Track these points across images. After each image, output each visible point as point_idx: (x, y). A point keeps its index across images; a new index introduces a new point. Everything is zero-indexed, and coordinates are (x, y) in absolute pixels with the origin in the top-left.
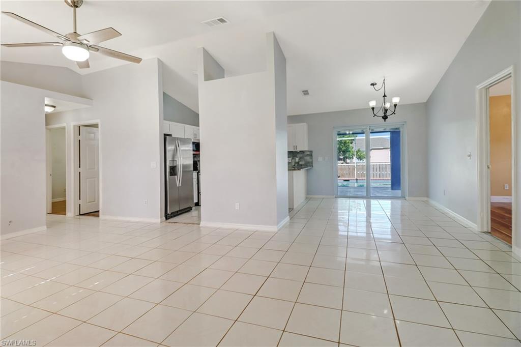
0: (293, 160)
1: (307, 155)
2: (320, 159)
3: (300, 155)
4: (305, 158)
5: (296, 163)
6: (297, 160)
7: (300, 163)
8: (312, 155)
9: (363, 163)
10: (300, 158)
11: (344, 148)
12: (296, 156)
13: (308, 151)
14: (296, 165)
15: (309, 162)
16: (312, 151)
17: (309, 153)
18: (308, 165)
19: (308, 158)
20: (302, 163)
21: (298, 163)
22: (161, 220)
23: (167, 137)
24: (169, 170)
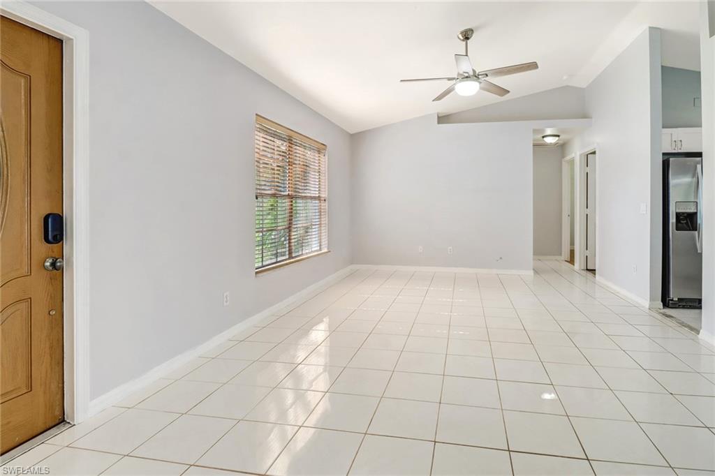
22: (650, 305)
23: (671, 159)
24: (674, 220)
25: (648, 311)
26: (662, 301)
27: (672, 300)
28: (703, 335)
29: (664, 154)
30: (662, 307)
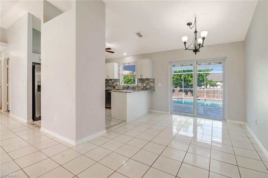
0: (142, 85)
1: (151, 82)
2: (160, 85)
3: (146, 82)
4: (150, 83)
5: (144, 87)
6: (145, 85)
7: (147, 87)
8: (154, 82)
9: (214, 89)
10: (147, 84)
11: (201, 79)
12: (144, 82)
13: (152, 79)
14: (144, 88)
15: (152, 87)
16: (154, 79)
17: (152, 80)
18: (152, 89)
19: (152, 84)
20: (148, 87)
21: (145, 87)
22: (27, 121)
23: (36, 65)
24: (37, 88)
25: (26, 124)
26: (32, 119)
27: (37, 118)
28: (42, 129)
29: (33, 63)
30: (32, 121)
